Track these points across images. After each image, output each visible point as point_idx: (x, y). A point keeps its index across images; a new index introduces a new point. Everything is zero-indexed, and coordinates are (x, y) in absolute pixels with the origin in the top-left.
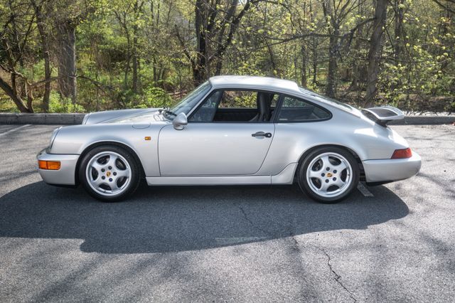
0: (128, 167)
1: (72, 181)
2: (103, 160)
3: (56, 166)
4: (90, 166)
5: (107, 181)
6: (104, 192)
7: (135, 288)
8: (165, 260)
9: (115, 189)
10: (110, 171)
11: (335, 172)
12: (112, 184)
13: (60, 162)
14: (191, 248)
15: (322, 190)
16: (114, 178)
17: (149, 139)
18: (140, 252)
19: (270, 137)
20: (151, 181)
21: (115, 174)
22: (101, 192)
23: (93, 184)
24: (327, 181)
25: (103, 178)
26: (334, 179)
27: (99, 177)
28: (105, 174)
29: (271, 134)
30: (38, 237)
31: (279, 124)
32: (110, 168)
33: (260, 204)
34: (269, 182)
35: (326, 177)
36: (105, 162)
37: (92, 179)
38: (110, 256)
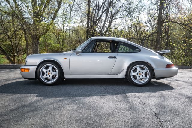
0: (57, 70)
1: (34, 77)
2: (47, 68)
3: (27, 70)
4: (42, 70)
5: (48, 76)
6: (47, 81)
7: (58, 106)
8: (71, 99)
9: (51, 80)
10: (49, 72)
11: (142, 73)
12: (50, 78)
13: (29, 69)
14: (82, 96)
15: (137, 81)
16: (51, 75)
17: (65, 59)
18: (60, 97)
19: (115, 58)
20: (66, 76)
21: (51, 73)
22: (45, 81)
23: (42, 78)
24: (139, 77)
25: (47, 75)
26: (142, 76)
27: (45, 75)
28: (47, 73)
29: (116, 57)
30: (18, 94)
31: (119, 53)
32: (50, 71)
33: (111, 86)
34: (115, 77)
35: (139, 75)
36: (48, 69)
37: (42, 76)
38: (48, 98)
